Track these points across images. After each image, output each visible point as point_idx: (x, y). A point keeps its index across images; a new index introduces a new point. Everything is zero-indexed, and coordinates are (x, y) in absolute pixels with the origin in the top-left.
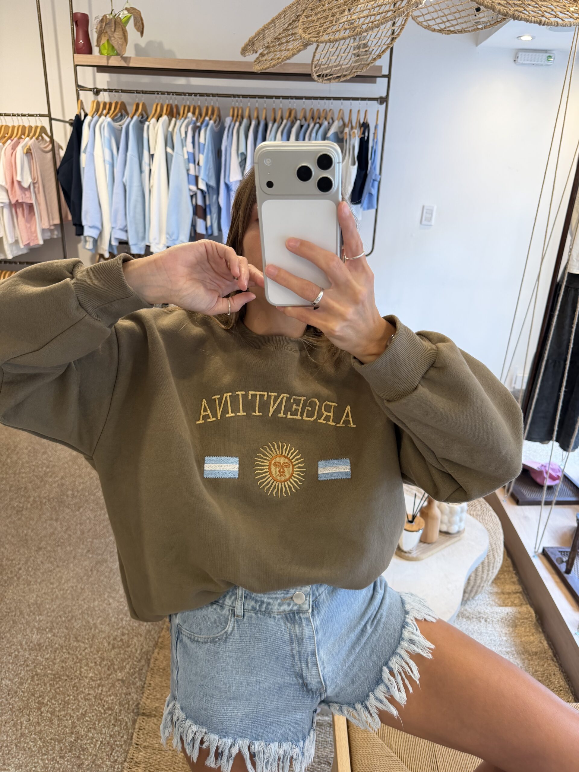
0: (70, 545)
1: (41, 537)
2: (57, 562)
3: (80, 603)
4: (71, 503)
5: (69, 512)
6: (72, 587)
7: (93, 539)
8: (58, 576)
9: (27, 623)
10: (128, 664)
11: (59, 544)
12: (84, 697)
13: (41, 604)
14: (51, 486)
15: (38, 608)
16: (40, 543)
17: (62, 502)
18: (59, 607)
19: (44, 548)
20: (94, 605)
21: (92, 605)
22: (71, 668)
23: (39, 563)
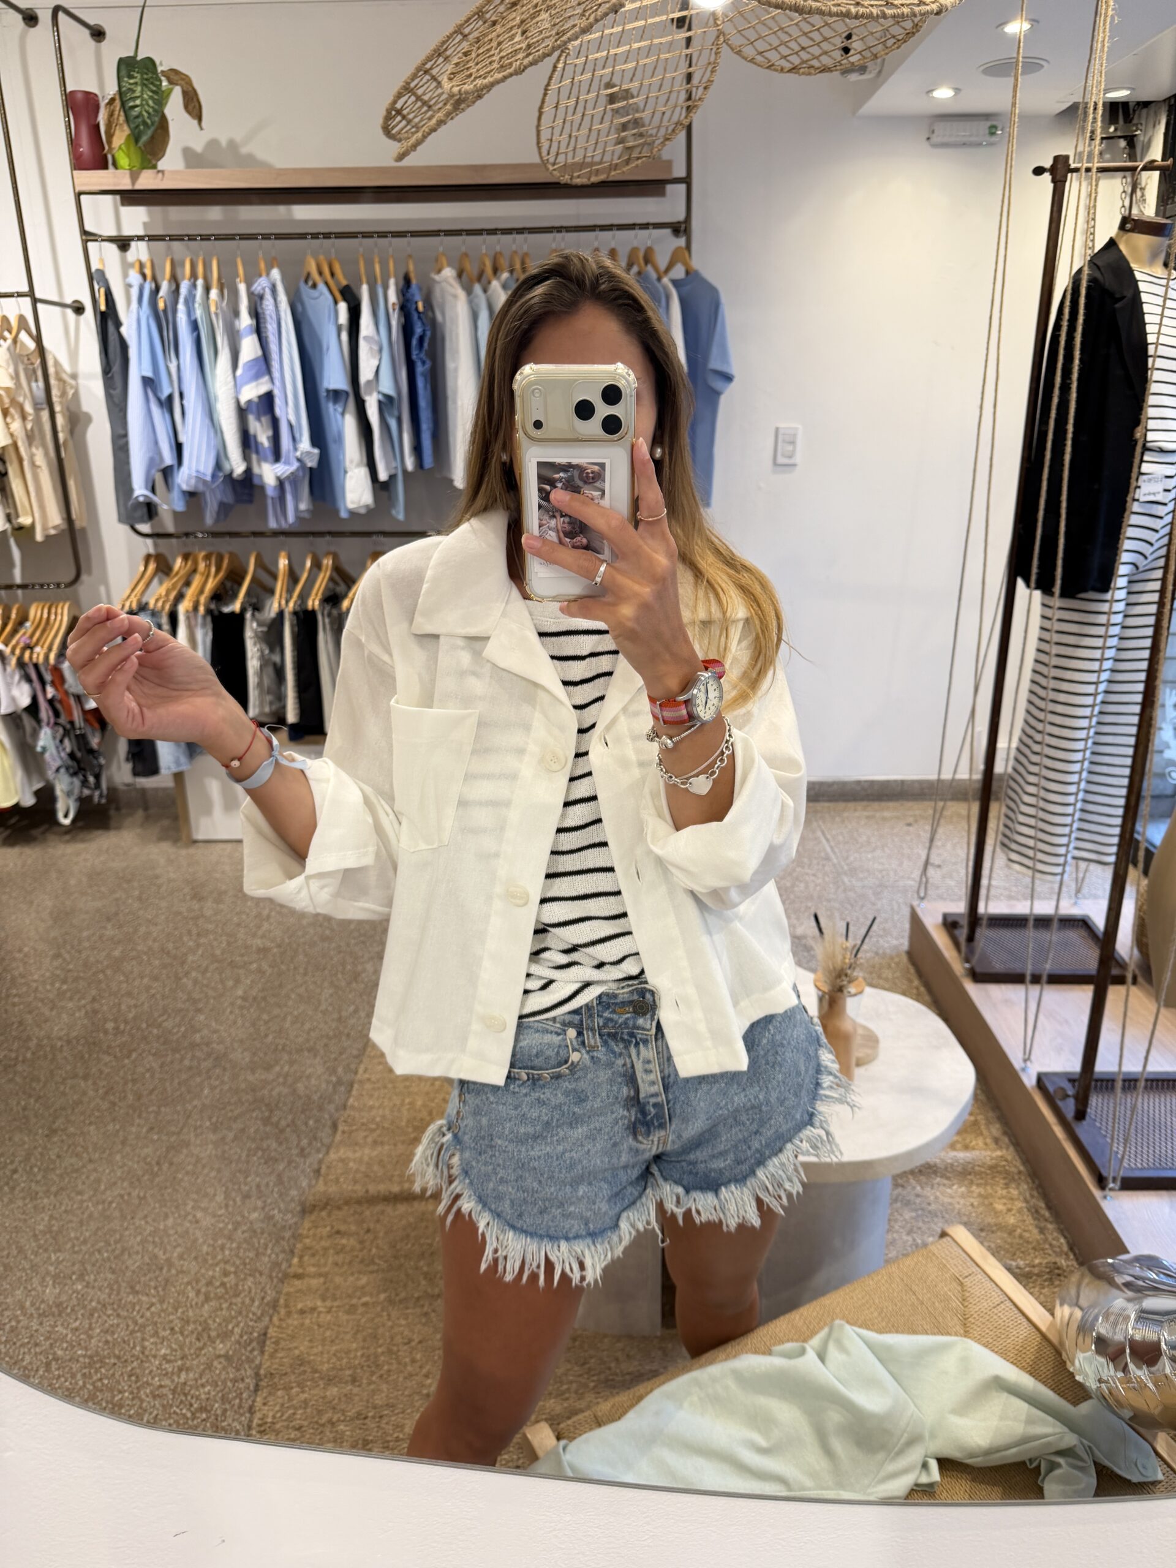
0: (114, 1120)
1: (56, 1111)
2: (88, 1153)
3: (137, 1222)
4: (113, 1044)
5: (110, 1061)
6: (122, 1196)
7: (159, 1107)
8: (92, 1178)
9: (32, 1267)
10: (237, 1325)
11: (93, 1119)
12: (152, 1392)
13: (60, 1231)
14: (73, 1015)
15: (54, 1238)
16: (54, 1122)
17: (94, 1043)
18: (95, 1234)
19: (63, 1130)
20: (165, 1226)
21: (162, 1227)
22: (124, 1342)
23: (53, 1157)
